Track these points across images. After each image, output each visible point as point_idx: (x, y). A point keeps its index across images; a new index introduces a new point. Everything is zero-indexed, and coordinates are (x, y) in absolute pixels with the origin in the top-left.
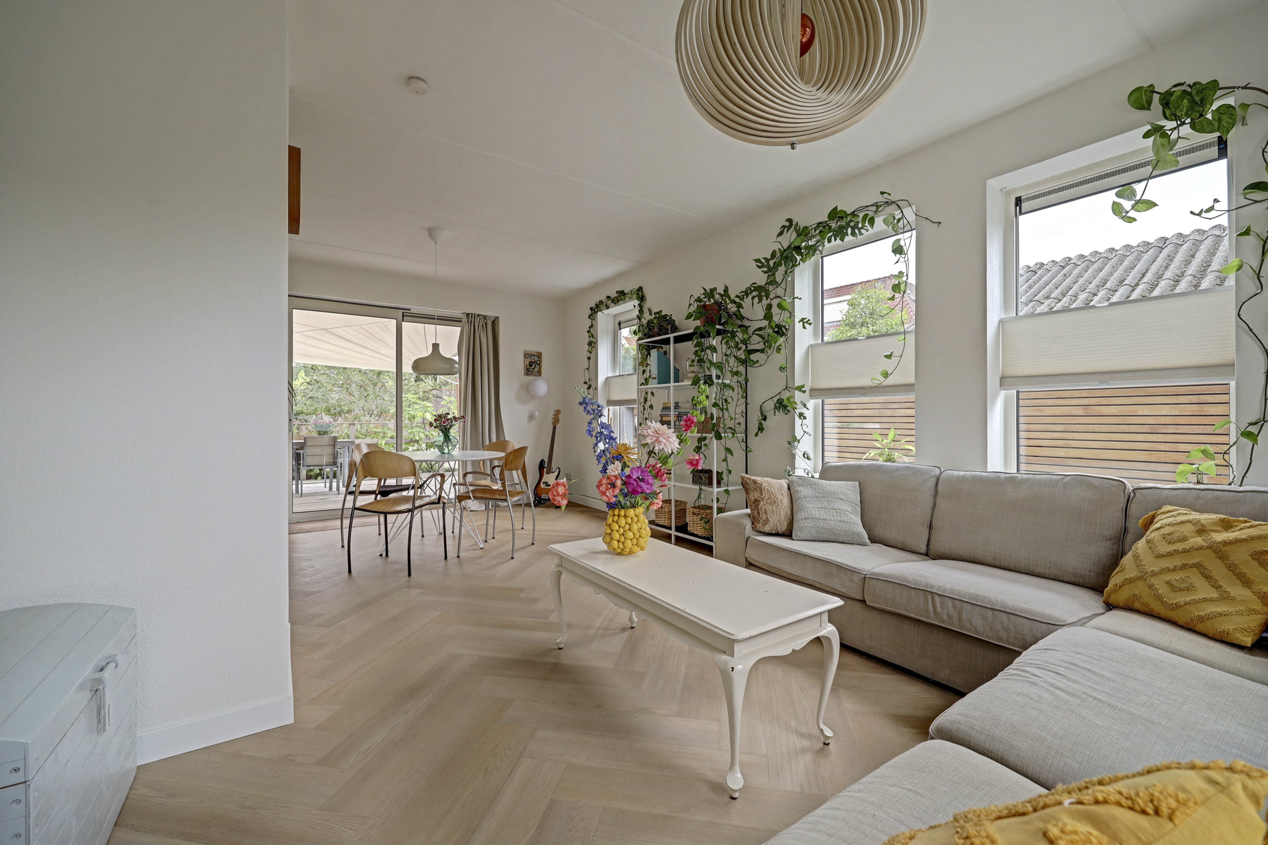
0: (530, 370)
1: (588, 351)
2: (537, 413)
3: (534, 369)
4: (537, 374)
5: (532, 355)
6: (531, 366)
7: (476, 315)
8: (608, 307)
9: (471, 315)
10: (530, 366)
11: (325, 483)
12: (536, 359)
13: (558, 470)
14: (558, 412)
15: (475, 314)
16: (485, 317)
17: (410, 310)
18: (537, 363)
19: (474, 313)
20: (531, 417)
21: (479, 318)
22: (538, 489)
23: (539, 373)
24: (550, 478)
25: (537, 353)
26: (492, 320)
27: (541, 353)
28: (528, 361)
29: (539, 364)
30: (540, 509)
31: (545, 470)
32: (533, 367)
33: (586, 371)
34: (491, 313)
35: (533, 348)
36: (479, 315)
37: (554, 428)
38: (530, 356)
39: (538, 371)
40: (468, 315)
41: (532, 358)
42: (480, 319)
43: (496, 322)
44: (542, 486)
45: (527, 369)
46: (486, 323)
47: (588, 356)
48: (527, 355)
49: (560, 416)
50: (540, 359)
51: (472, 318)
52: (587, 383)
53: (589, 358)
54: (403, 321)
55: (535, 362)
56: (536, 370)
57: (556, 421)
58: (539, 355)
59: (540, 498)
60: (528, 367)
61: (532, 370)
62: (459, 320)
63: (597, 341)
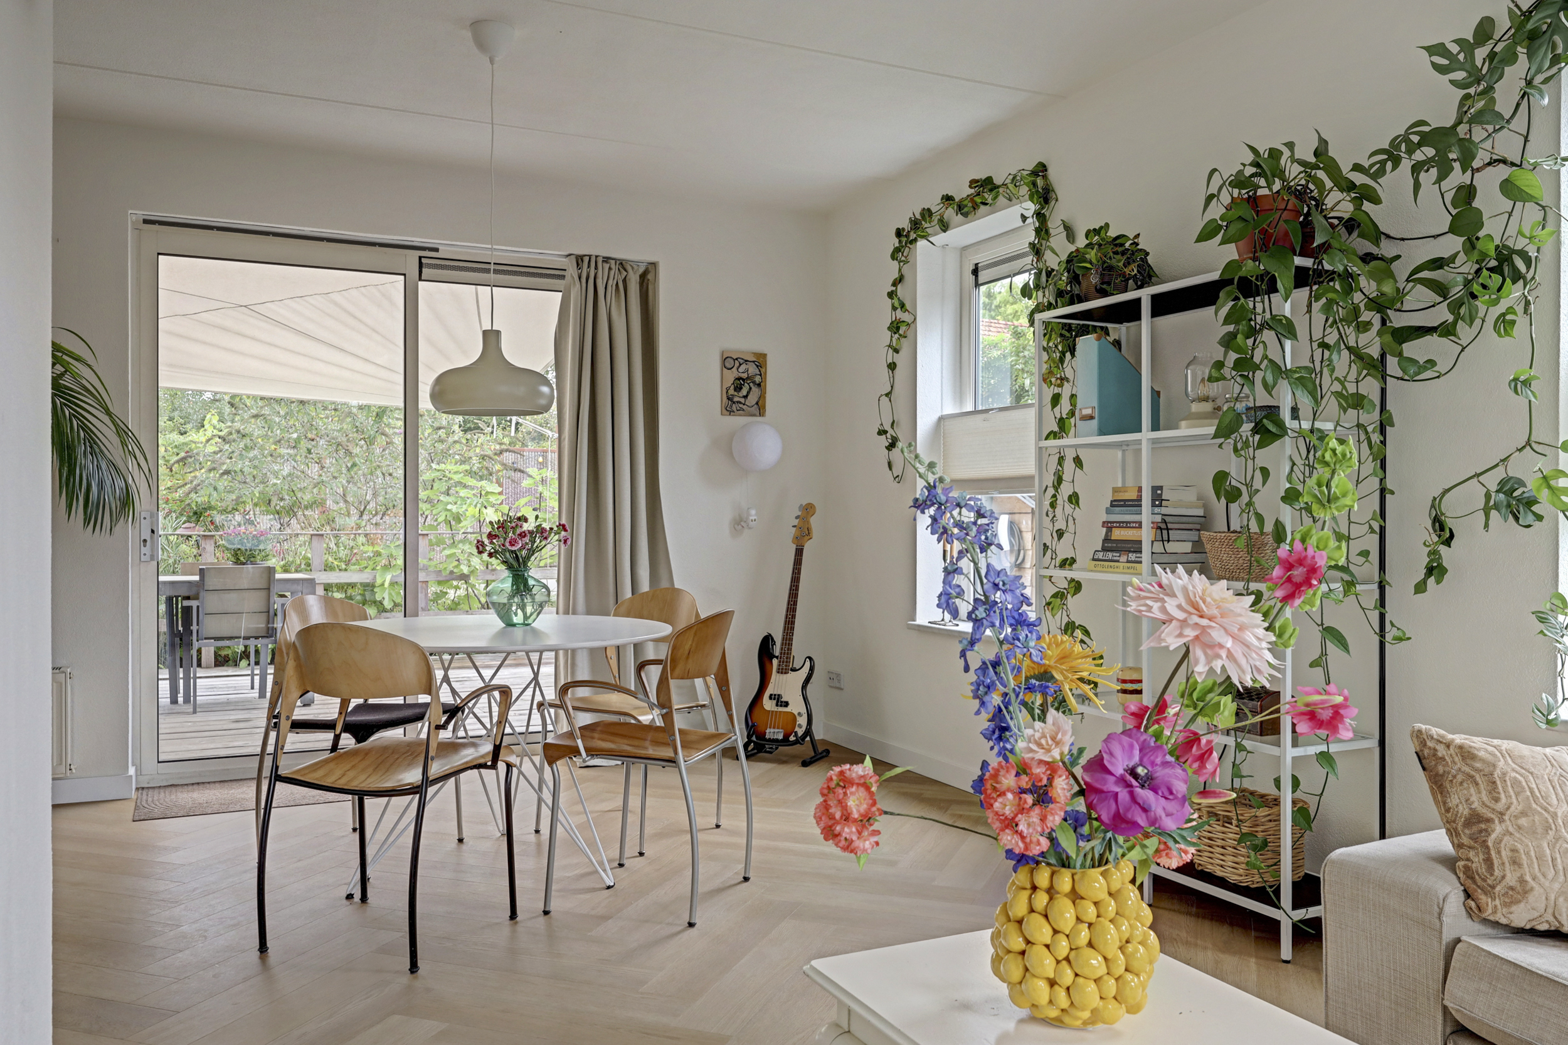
0: (736, 399)
1: (889, 346)
2: (753, 512)
3: (746, 397)
4: (755, 410)
5: (740, 361)
6: (738, 389)
7: (600, 260)
8: (945, 227)
9: (586, 259)
10: (735, 390)
11: (253, 675)
12: (753, 370)
13: (808, 664)
14: (808, 510)
15: (597, 257)
16: (622, 264)
17: (437, 250)
18: (754, 382)
19: (594, 253)
20: (739, 523)
21: (607, 266)
22: (756, 711)
23: (760, 408)
24: (787, 685)
25: (755, 354)
26: (641, 270)
27: (765, 356)
28: (731, 376)
29: (759, 385)
30: (760, 768)
31: (775, 662)
32: (744, 392)
33: (885, 399)
34: (637, 253)
35: (745, 344)
36: (606, 260)
37: (799, 552)
38: (737, 364)
39: (757, 403)
40: (579, 259)
41: (741, 370)
42: (610, 269)
43: (650, 277)
44: (768, 704)
45: (728, 399)
46: (624, 281)
47: (890, 360)
48: (728, 361)
49: (814, 521)
50: (763, 370)
51: (589, 267)
52: (885, 432)
53: (892, 366)
54: (420, 279)
55: (748, 378)
56: (752, 399)
57: (803, 533)
58: (760, 361)
59: (761, 736)
60: (731, 392)
61: (742, 400)
62: (557, 274)
63: (915, 319)
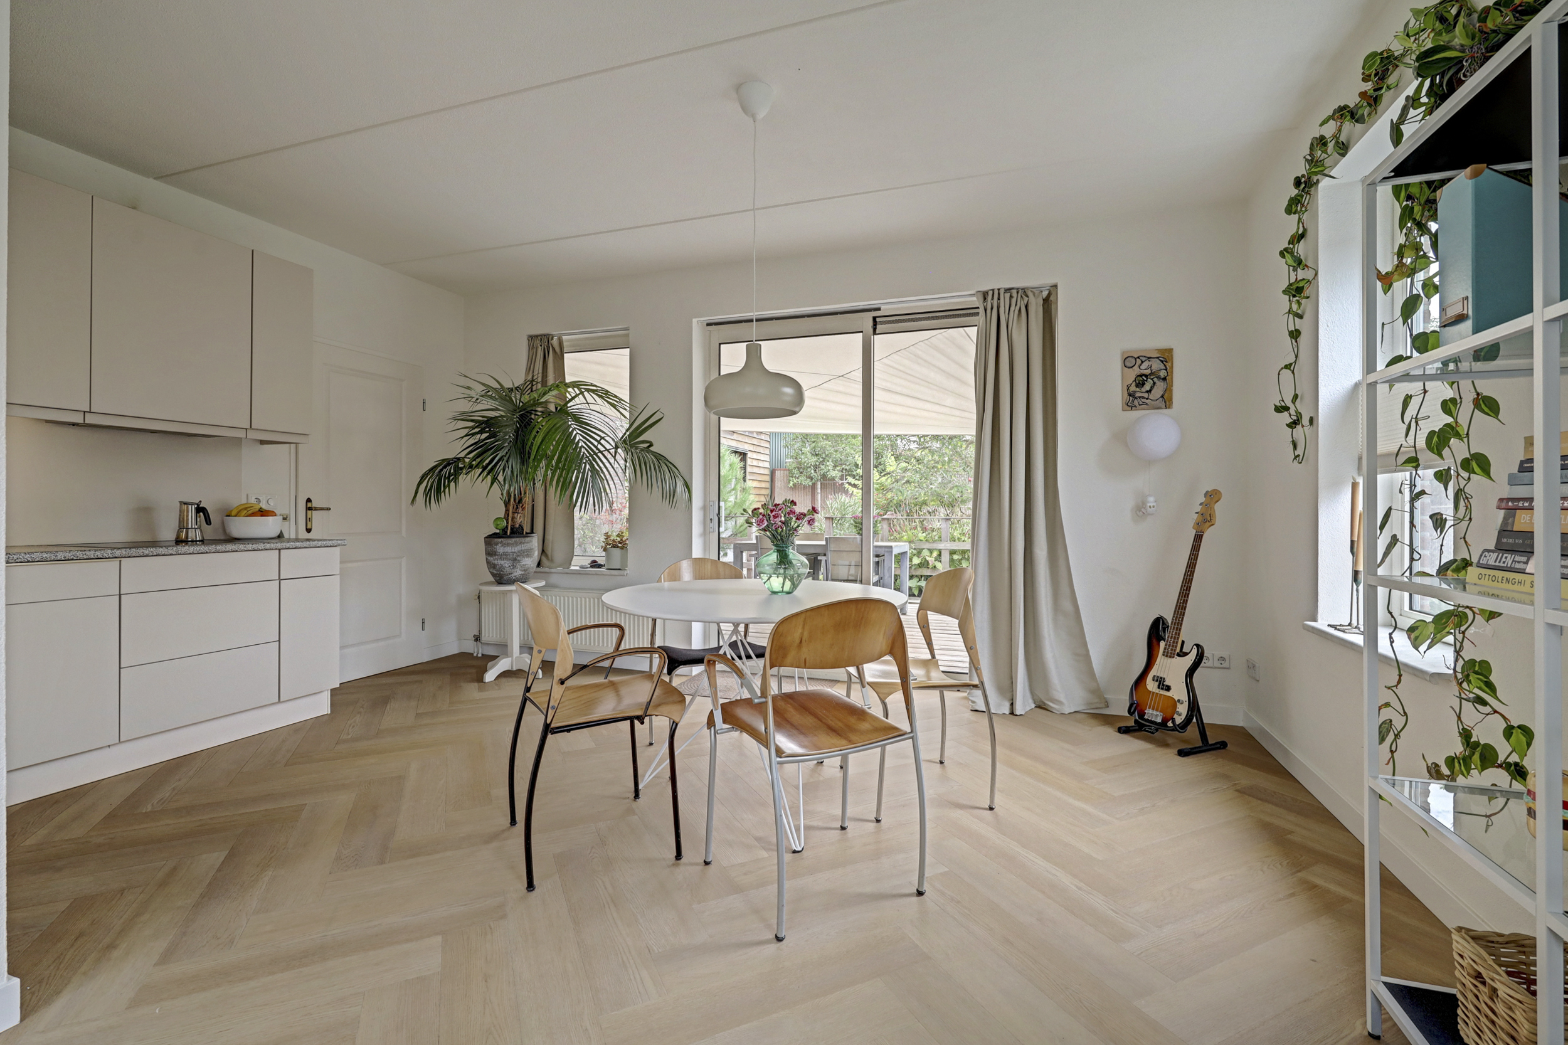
0: (1138, 395)
1: (1289, 312)
2: (1151, 499)
3: (1149, 392)
4: (1161, 403)
5: (1140, 359)
6: (1140, 385)
7: (1002, 292)
8: (1343, 149)
9: (990, 293)
10: (1137, 386)
12: (1156, 365)
13: (1195, 651)
14: (1213, 496)
15: (999, 290)
16: (1024, 292)
18: (1159, 377)
19: (996, 287)
20: (1141, 510)
21: (1008, 295)
22: (1141, 689)
23: (1166, 401)
24: (1172, 669)
25: (1159, 350)
26: (1045, 294)
27: (1170, 351)
28: (1132, 374)
29: (1164, 379)
30: (1133, 745)
31: (1162, 644)
32: (1147, 387)
33: (1287, 373)
34: (1035, 279)
35: (1149, 342)
36: (1008, 290)
37: (1198, 538)
38: (1139, 361)
39: (1162, 397)
40: (985, 295)
41: (1144, 366)
42: (1011, 297)
43: (1052, 298)
44: (1151, 685)
45: (1130, 395)
46: (1026, 307)
47: (1292, 328)
48: (1128, 360)
49: (1218, 508)
50: (1168, 365)
51: (993, 298)
52: (1287, 409)
53: (1295, 334)
55: (1151, 374)
56: (1157, 392)
57: (1206, 519)
58: (1166, 357)
59: (1142, 715)
60: (1133, 388)
61: (1146, 395)
62: (971, 312)
63: (1316, 274)
